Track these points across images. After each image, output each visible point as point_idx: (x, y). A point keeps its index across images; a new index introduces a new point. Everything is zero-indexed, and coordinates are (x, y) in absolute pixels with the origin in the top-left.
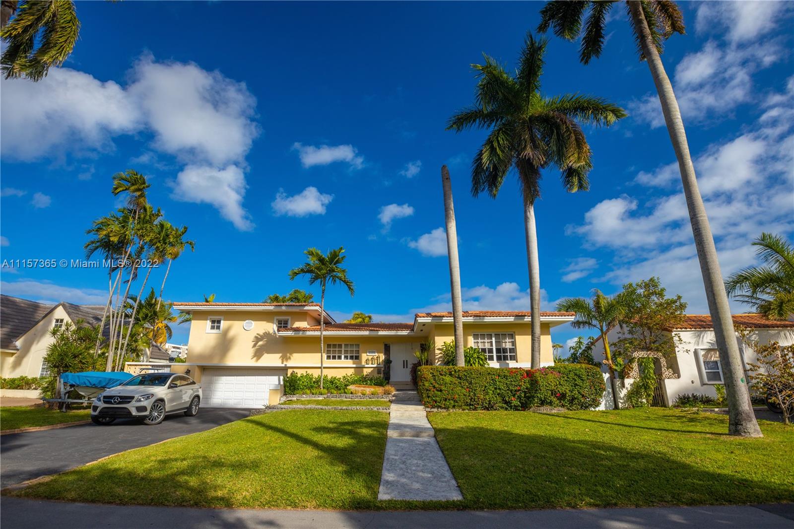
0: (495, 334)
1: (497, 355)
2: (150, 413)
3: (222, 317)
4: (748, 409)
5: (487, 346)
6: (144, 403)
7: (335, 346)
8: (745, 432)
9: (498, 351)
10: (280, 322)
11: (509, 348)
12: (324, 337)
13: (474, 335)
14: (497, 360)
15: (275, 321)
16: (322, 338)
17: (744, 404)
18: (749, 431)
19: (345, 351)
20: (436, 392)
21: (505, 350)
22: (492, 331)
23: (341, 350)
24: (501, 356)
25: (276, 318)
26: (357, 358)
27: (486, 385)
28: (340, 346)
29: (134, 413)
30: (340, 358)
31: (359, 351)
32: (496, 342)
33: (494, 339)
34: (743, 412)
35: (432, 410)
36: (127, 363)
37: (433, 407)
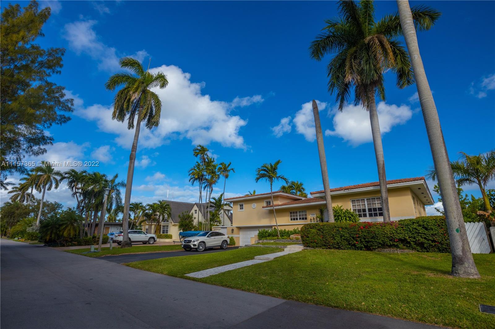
0: (367, 199)
1: (369, 213)
2: (198, 247)
3: (243, 203)
4: (461, 254)
5: (362, 208)
6: (196, 243)
7: (294, 212)
8: (456, 273)
9: (370, 210)
10: (267, 203)
11: (378, 208)
12: (275, 210)
13: (352, 201)
14: (369, 216)
15: (265, 202)
16: (274, 210)
17: (458, 250)
18: (459, 272)
19: (299, 215)
20: (306, 238)
21: (375, 209)
22: (365, 197)
23: (297, 215)
24: (372, 213)
25: (265, 201)
26: (306, 219)
27: (333, 234)
28: (296, 212)
29: (192, 246)
30: (297, 219)
31: (306, 214)
32: (368, 204)
33: (366, 202)
34: (457, 256)
35: (307, 248)
36: (213, 227)
37: (307, 247)
